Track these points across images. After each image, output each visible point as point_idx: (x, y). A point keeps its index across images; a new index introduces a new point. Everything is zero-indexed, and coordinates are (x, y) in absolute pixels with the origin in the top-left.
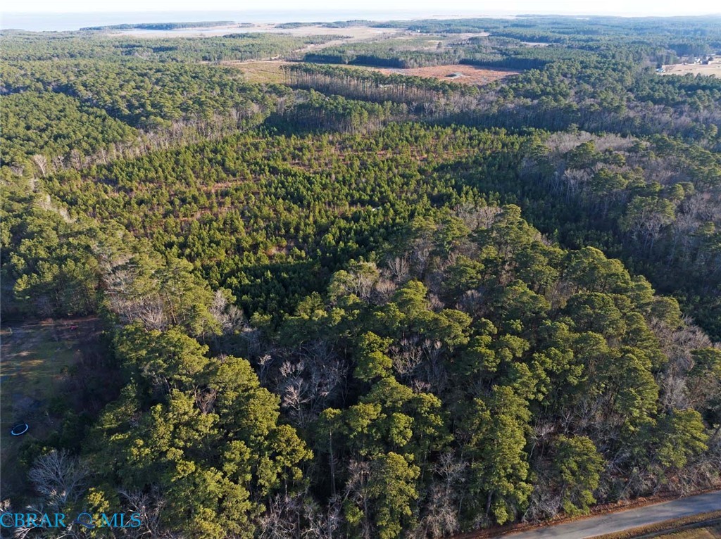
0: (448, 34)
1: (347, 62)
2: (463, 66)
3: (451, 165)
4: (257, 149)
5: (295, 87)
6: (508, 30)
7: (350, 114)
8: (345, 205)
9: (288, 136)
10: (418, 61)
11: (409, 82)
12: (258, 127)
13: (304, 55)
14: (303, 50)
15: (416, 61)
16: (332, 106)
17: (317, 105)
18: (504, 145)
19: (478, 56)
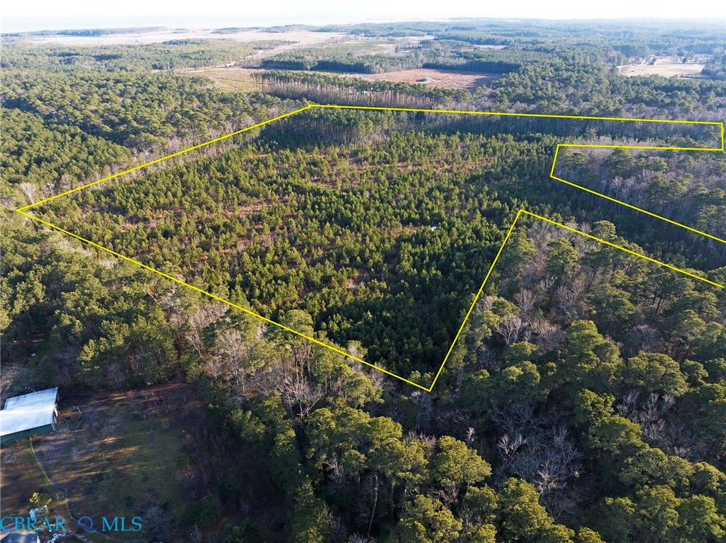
0: (395, 38)
1: (309, 68)
2: (427, 70)
3: (482, 176)
4: (266, 166)
6: (453, 33)
7: (355, 124)
9: (293, 150)
10: (384, 66)
12: (255, 141)
13: (261, 61)
14: (255, 56)
15: (381, 66)
16: (333, 117)
17: (316, 116)
18: (522, 153)
19: (441, 60)
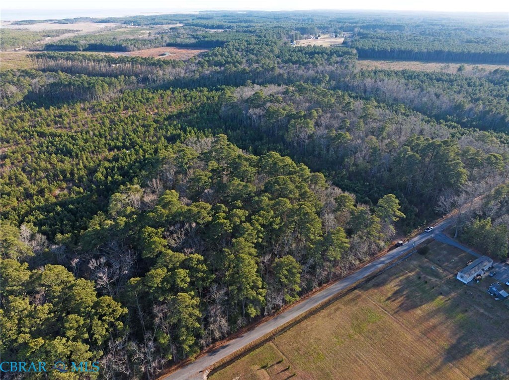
0: (154, 26)
1: (81, 49)
2: (169, 47)
3: (175, 115)
4: (23, 120)
5: (44, 71)
6: (195, 22)
7: (94, 87)
8: (105, 151)
9: (47, 108)
10: (137, 46)
11: (134, 61)
12: (19, 104)
13: (44, 46)
14: (42, 42)
15: (135, 46)
16: (78, 82)
17: (66, 83)
18: (208, 98)
19: (179, 40)
